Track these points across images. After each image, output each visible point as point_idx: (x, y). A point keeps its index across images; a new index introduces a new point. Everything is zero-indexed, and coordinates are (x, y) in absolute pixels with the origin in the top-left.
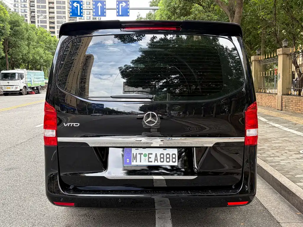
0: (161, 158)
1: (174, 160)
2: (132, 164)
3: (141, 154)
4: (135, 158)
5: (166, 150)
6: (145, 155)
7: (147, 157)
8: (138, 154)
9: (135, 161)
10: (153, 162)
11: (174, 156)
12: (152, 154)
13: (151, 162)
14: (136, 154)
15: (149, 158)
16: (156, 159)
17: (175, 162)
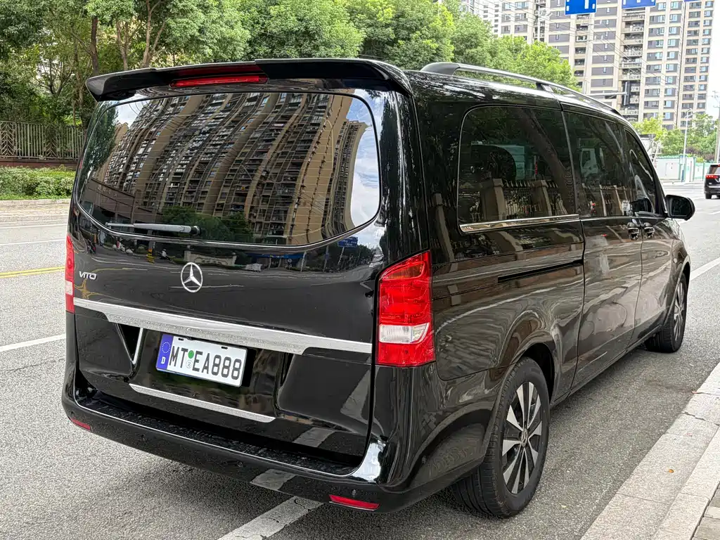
0: (215, 365)
1: (236, 373)
2: (168, 369)
3: (185, 350)
4: (175, 357)
5: (226, 348)
6: (191, 355)
7: (193, 359)
8: (180, 349)
9: (173, 363)
10: (201, 370)
11: (237, 365)
12: (201, 353)
13: (197, 370)
14: (178, 348)
15: (197, 361)
16: (206, 365)
17: (236, 378)
